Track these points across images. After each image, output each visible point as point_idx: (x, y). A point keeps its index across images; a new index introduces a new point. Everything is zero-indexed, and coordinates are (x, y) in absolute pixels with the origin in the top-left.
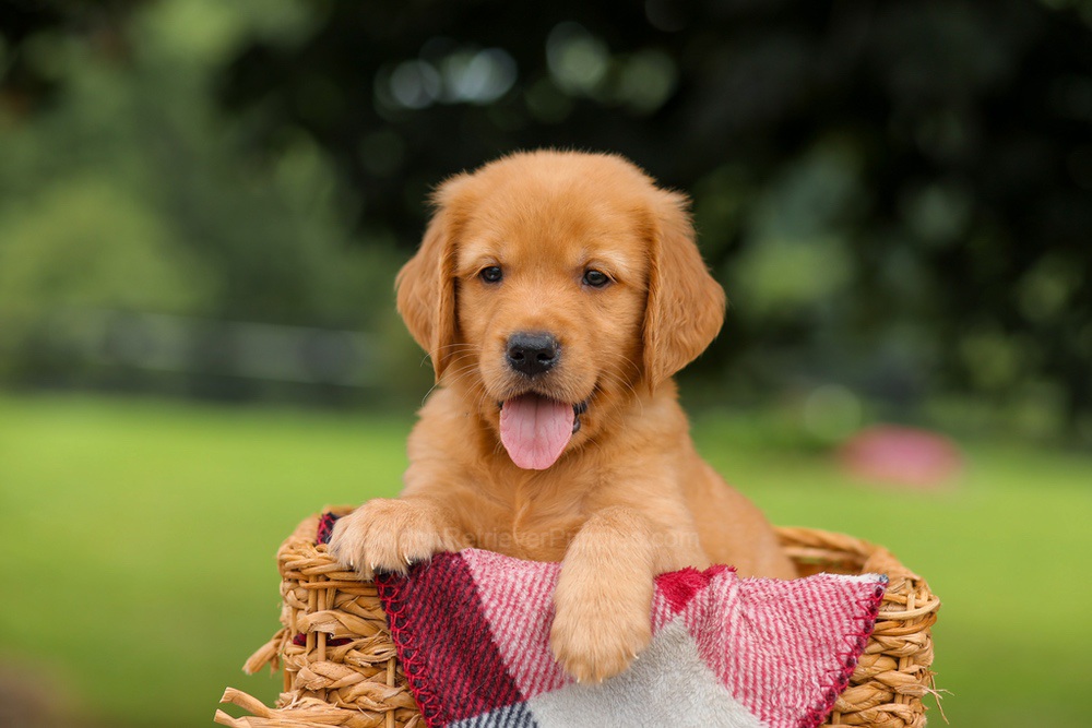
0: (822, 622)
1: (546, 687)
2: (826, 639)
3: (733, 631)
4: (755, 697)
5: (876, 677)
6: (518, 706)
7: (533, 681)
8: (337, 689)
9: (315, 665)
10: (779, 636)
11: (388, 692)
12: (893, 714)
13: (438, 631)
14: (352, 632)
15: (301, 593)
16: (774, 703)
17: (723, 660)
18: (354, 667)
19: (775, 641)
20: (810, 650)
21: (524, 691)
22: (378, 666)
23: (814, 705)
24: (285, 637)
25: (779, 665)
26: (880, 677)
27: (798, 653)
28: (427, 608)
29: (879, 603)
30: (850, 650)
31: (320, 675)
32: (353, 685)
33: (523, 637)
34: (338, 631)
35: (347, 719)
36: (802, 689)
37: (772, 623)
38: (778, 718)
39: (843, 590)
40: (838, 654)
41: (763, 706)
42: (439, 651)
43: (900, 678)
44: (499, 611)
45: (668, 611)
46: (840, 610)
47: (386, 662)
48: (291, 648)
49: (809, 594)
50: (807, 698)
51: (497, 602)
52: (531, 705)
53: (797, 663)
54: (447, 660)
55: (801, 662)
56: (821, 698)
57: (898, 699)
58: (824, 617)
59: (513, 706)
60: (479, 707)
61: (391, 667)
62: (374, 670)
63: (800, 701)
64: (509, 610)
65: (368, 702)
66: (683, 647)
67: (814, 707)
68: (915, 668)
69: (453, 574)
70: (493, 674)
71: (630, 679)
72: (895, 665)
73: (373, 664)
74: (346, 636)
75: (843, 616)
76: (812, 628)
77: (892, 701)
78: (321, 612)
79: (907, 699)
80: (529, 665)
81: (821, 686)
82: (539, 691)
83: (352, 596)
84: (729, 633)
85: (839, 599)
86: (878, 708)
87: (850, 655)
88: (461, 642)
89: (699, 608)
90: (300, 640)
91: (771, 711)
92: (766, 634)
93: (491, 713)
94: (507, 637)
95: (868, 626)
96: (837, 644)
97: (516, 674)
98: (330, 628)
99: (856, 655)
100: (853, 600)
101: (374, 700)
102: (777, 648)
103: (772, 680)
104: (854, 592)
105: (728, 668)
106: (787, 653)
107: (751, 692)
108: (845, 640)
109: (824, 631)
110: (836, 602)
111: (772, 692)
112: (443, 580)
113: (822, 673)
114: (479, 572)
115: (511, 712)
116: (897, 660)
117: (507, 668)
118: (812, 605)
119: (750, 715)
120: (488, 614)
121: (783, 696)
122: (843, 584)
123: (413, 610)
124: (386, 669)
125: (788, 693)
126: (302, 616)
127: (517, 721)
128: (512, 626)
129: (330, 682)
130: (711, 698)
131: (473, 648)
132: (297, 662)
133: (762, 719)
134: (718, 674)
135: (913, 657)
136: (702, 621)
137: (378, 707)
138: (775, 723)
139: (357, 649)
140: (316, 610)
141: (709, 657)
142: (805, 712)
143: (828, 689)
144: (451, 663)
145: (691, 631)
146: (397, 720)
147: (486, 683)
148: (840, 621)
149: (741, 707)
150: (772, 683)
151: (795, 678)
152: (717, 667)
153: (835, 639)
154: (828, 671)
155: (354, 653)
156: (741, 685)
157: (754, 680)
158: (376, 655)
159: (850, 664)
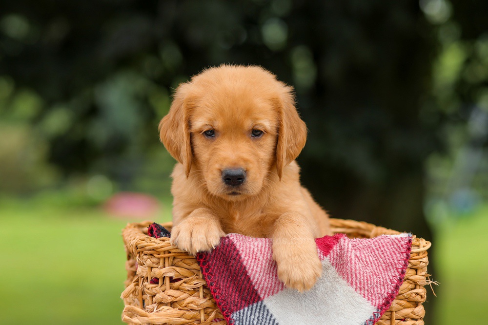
0: (388, 256)
1: (271, 293)
2: (391, 263)
3: (353, 262)
4: (364, 290)
5: (409, 278)
6: (260, 303)
7: (265, 291)
8: (177, 302)
9: (166, 291)
10: (371, 263)
11: (201, 301)
12: (417, 294)
13: (223, 272)
14: (182, 275)
16: (372, 292)
17: (350, 275)
18: (184, 291)
19: (370, 265)
20: (385, 268)
21: (262, 296)
22: (196, 290)
23: (390, 291)
25: (373, 276)
26: (411, 278)
27: (380, 270)
28: (218, 262)
29: (411, 246)
30: (402, 267)
31: (169, 296)
32: (184, 299)
33: (261, 272)
34: (176, 276)
35: (184, 315)
36: (384, 285)
37: (367, 258)
38: (375, 299)
39: (394, 241)
40: (397, 269)
41: (368, 294)
42: (224, 281)
43: (418, 278)
44: (249, 261)
45: (322, 256)
46: (395, 250)
47: (199, 288)
48: (149, 285)
49: (380, 244)
50: (386, 289)
51: (248, 257)
52: (265, 302)
53: (380, 274)
54: (228, 285)
55: (381, 273)
56: (393, 288)
57: (418, 287)
58: (388, 253)
59: (257, 303)
60: (243, 305)
61: (201, 290)
62: (193, 292)
63: (383, 290)
64: (253, 260)
65: (193, 306)
66: (329, 271)
67: (390, 293)
68: (424, 273)
69: (228, 246)
70: (248, 290)
72: (416, 272)
73: (193, 289)
74: (179, 277)
75: (396, 252)
76: (384, 258)
77: (415, 288)
78: (167, 268)
80: (264, 284)
81: (392, 283)
82: (268, 295)
83: (181, 259)
84: (351, 263)
85: (393, 245)
87: (402, 269)
88: (232, 277)
89: (335, 253)
90: (155, 281)
91: (371, 296)
92: (365, 263)
93: (248, 307)
94: (254, 272)
95: (407, 256)
96: (396, 265)
97: (258, 289)
98: (172, 274)
99: (404, 269)
100: (399, 245)
101: (195, 305)
102: (371, 268)
103: (371, 282)
104: (400, 242)
105: (352, 279)
106: (375, 270)
107: (363, 288)
108: (399, 263)
109: (389, 259)
110: (392, 247)
111: (371, 287)
113: (391, 278)
114: (238, 244)
115: (257, 306)
116: (416, 270)
117: (254, 286)
118: (382, 249)
119: (363, 298)
120: (245, 263)
121: (376, 289)
122: (394, 239)
123: (212, 264)
124: (199, 291)
125: (377, 287)
126: (158, 271)
127: (260, 309)
128: (255, 267)
129: (174, 299)
130: (346, 292)
131: (239, 279)
133: (368, 300)
134: (348, 282)
135: (422, 268)
136: (337, 259)
137: (198, 308)
138: (374, 301)
139: (185, 283)
140: (164, 267)
141: (343, 274)
142: (386, 295)
143: (395, 284)
144: (230, 286)
145: (333, 264)
146: (206, 313)
147: (245, 294)
148: (396, 255)
149: (359, 295)
150: (371, 284)
151: (380, 281)
152: (347, 279)
153: (395, 263)
154: (394, 277)
155: (184, 285)
156: (359, 285)
157: (364, 283)
158: (195, 284)
159: (403, 273)
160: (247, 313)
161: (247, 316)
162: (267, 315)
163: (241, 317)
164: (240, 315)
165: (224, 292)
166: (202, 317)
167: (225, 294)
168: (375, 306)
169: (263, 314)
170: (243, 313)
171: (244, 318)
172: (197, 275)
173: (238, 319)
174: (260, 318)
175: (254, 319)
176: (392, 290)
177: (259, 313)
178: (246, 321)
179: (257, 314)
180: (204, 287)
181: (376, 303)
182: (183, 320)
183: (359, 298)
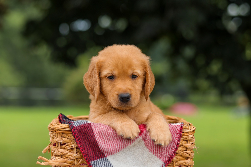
4: (158, 154)
7: (107, 153)
8: (63, 155)
9: (58, 150)
11: (75, 154)
12: (187, 153)
13: (86, 143)
15: (54, 134)
16: (162, 155)
17: (150, 147)
18: (67, 150)
21: (106, 155)
22: (72, 149)
23: (171, 154)
24: (51, 145)
26: (184, 145)
28: (83, 137)
29: (182, 129)
30: (177, 141)
31: (59, 152)
33: (104, 144)
34: (63, 142)
35: (66, 161)
36: (168, 151)
38: (163, 158)
39: (174, 127)
41: (160, 155)
42: (86, 147)
43: (188, 145)
44: (99, 138)
46: (174, 132)
47: (74, 148)
48: (53, 147)
51: (99, 136)
52: (108, 158)
54: (88, 149)
56: (172, 153)
57: (188, 150)
59: (104, 158)
60: (97, 158)
61: (75, 149)
63: (168, 154)
64: (101, 138)
65: (71, 157)
66: (141, 143)
68: (191, 143)
69: (89, 131)
70: (98, 152)
71: (129, 151)
72: (187, 142)
73: (71, 149)
74: (65, 143)
77: (186, 150)
78: (59, 138)
79: (190, 150)
81: (172, 150)
82: (109, 155)
83: (66, 134)
85: (173, 129)
86: (183, 152)
87: (177, 142)
88: (91, 145)
90: (55, 145)
91: (162, 156)
93: (99, 159)
94: (101, 144)
95: (180, 135)
97: (103, 152)
98: (61, 141)
99: (179, 142)
100: (176, 129)
101: (72, 157)
104: (176, 127)
107: (157, 153)
108: (176, 139)
111: (162, 152)
112: (86, 132)
113: (172, 147)
114: (94, 129)
116: (187, 141)
117: (101, 151)
119: (157, 158)
120: (97, 139)
121: (164, 153)
122: (174, 126)
123: (80, 138)
125: (165, 152)
126: (55, 139)
127: (105, 161)
128: (102, 141)
129: (62, 153)
130: (148, 155)
131: (94, 146)
132: (54, 150)
133: (160, 158)
134: (149, 150)
135: (190, 140)
137: (73, 158)
138: (163, 159)
141: (147, 146)
142: (169, 156)
143: (174, 151)
144: (90, 149)
145: (143, 140)
146: (78, 161)
147: (97, 154)
148: (174, 135)
149: (155, 156)
150: (161, 151)
151: (166, 148)
152: (149, 148)
153: (174, 139)
154: (173, 146)
155: (67, 147)
156: (155, 151)
157: (158, 150)
158: (72, 147)
159: (178, 144)
160: (99, 162)
161: (99, 163)
162: (109, 164)
163: (96, 164)
164: (95, 163)
165: (87, 151)
166: (76, 163)
167: (87, 152)
168: (163, 161)
169: (107, 163)
170: (97, 162)
171: (97, 164)
172: (73, 142)
173: (94, 164)
174: (105, 165)
175: (102, 165)
176: (172, 154)
177: (105, 162)
178: (98, 166)
179: (104, 163)
180: (77, 148)
181: (164, 160)
182: (66, 164)
183: (155, 158)
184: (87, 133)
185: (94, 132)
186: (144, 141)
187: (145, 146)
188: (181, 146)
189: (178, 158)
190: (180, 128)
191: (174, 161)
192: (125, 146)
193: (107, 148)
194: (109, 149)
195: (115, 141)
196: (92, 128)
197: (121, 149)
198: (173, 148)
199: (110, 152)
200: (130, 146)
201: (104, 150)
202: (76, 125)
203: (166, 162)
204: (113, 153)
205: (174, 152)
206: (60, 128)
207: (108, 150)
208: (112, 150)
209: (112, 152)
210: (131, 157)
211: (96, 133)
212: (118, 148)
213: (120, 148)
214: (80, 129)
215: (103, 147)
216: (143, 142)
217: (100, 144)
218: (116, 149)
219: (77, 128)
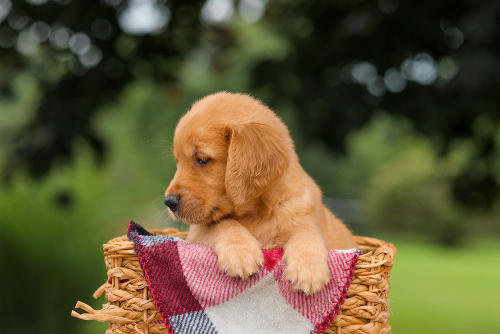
1: (212, 304)
2: (334, 280)
4: (303, 309)
5: (358, 294)
6: (201, 312)
7: (206, 302)
8: (123, 301)
9: (114, 291)
11: (144, 302)
12: (365, 310)
13: (165, 279)
14: (129, 276)
15: (110, 260)
16: (312, 311)
17: (288, 294)
18: (130, 292)
21: (203, 306)
22: (140, 291)
23: (330, 311)
26: (359, 294)
28: (160, 269)
29: (356, 261)
30: (344, 285)
33: (200, 283)
34: (123, 276)
35: (127, 314)
36: (325, 304)
38: (315, 317)
39: (340, 257)
41: (308, 312)
42: (165, 288)
43: (369, 294)
44: (191, 272)
45: (265, 270)
46: (339, 267)
47: (143, 289)
48: (108, 285)
50: (327, 308)
51: (190, 268)
52: (206, 311)
54: (169, 291)
55: (323, 291)
56: (333, 308)
57: (369, 304)
58: (332, 270)
59: (198, 311)
60: (184, 311)
61: (145, 291)
62: (138, 293)
63: (324, 309)
64: (195, 272)
65: (135, 306)
66: (273, 286)
67: (330, 312)
68: (376, 290)
69: (171, 256)
70: (189, 298)
71: (249, 300)
72: (366, 288)
73: (138, 290)
74: (126, 278)
75: (340, 269)
77: (366, 305)
78: (116, 268)
79: (373, 304)
80: (203, 296)
81: (333, 302)
82: (209, 306)
83: (129, 261)
85: (338, 261)
86: (359, 308)
87: (344, 287)
88: (174, 285)
91: (312, 314)
93: (189, 314)
94: (194, 283)
95: (351, 273)
96: (338, 283)
97: (198, 299)
98: (120, 275)
99: (347, 287)
100: (344, 261)
101: (137, 305)
104: (344, 258)
105: (290, 297)
107: (302, 307)
110: (337, 263)
111: (311, 306)
112: (166, 258)
113: (333, 296)
114: (183, 254)
115: (198, 313)
116: (368, 286)
117: (194, 296)
119: (302, 316)
120: (185, 274)
121: (316, 307)
122: (340, 254)
123: (154, 269)
124: (143, 292)
125: (318, 306)
127: (201, 317)
128: (196, 279)
129: (120, 298)
130: (284, 310)
131: (180, 288)
133: (308, 318)
134: (286, 300)
135: (374, 285)
137: (140, 309)
138: (314, 319)
139: (131, 284)
140: (114, 267)
141: (282, 292)
142: (326, 315)
143: (335, 304)
144: (171, 292)
145: (277, 279)
146: (148, 314)
147: (187, 302)
148: (339, 272)
149: (297, 313)
150: (311, 302)
151: (321, 299)
152: (286, 296)
153: (337, 280)
154: (336, 295)
155: (130, 285)
156: (297, 304)
157: (303, 302)
158: (139, 286)
159: (344, 292)
160: (187, 318)
161: (186, 321)
162: (208, 323)
166: (145, 318)
167: (165, 298)
169: (203, 322)
170: (183, 318)
171: (184, 323)
172: (141, 277)
173: (177, 322)
174: (200, 325)
175: (193, 325)
176: (332, 310)
177: (200, 320)
179: (197, 321)
180: (148, 289)
181: (315, 321)
182: (126, 319)
183: (297, 316)
184: (167, 261)
185: (180, 259)
186: (278, 282)
187: (279, 291)
188: (354, 295)
189: (346, 320)
190: (352, 259)
191: (338, 324)
192: (239, 290)
193: (205, 292)
194: (208, 294)
195: (221, 279)
196: (178, 251)
197: (232, 296)
198: (334, 298)
199: (210, 300)
200: (250, 289)
201: (199, 295)
202: (147, 244)
203: (319, 326)
204: (217, 302)
205: (336, 308)
206: (118, 248)
207: (207, 297)
208: (215, 297)
209: (215, 300)
210: (252, 311)
211: (185, 261)
212: (226, 294)
213: (231, 293)
214: (154, 253)
215: (197, 290)
216: (276, 284)
217: (191, 284)
218: (222, 295)
219: (149, 251)
